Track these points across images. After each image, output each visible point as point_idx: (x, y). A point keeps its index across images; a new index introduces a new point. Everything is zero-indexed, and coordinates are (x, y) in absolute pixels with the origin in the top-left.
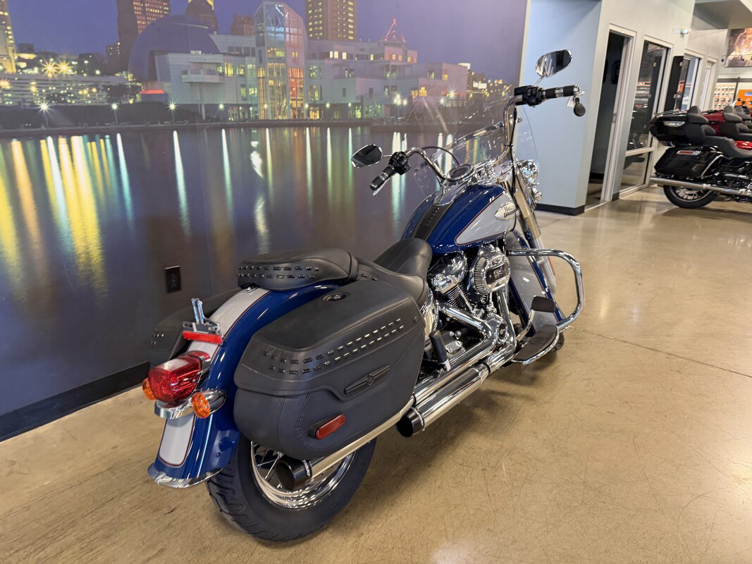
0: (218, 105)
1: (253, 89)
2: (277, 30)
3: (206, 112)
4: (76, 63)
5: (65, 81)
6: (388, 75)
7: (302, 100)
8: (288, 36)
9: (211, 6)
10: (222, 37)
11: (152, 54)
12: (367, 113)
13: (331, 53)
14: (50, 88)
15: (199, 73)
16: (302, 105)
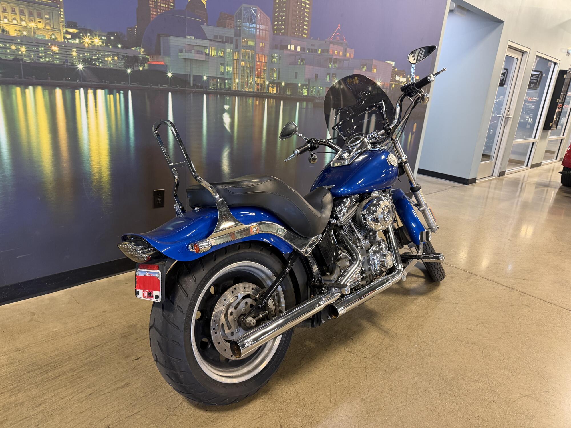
0: (202, 77)
1: (229, 67)
2: (251, 26)
3: (193, 81)
4: (105, 38)
5: (96, 50)
6: (331, 65)
7: (264, 78)
8: (258, 31)
9: (204, 5)
10: (210, 28)
11: (159, 36)
12: (312, 92)
13: (289, 46)
14: (86, 54)
15: (191, 53)
16: (264, 82)
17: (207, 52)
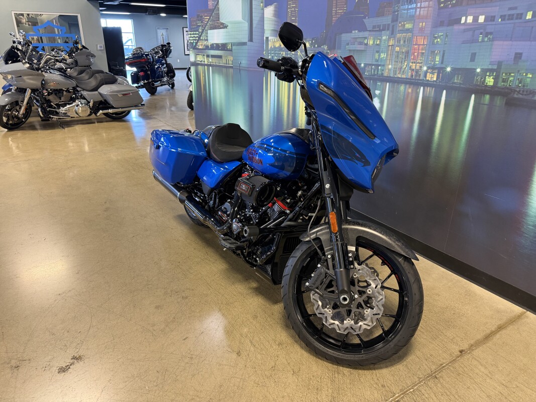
1: (383, 54)
2: (410, 7)
7: (421, 63)
8: (418, 10)
10: (371, 20)
11: (336, 35)
13: (464, 18)
15: (355, 44)
16: (421, 67)
17: (366, 42)
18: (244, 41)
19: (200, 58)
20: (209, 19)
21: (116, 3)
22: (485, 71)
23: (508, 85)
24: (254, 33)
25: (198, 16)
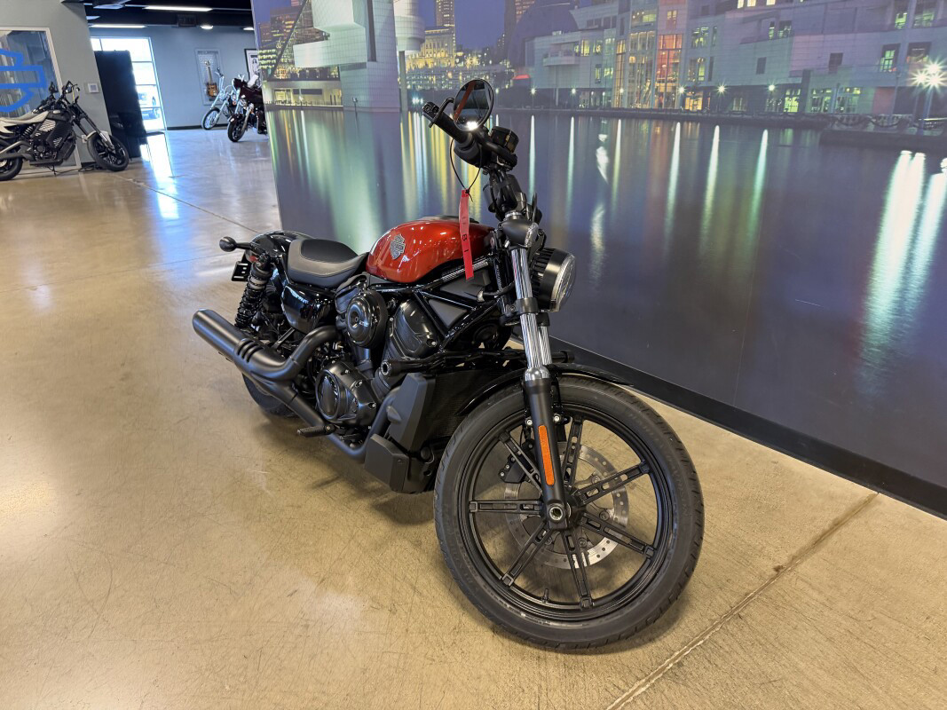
0: (570, 90)
1: (609, 70)
6: (902, 21)
7: (675, 81)
16: (674, 88)
17: (577, 51)
18: (361, 61)
19: (281, 97)
20: (294, 25)
21: (117, 6)
22: (782, 89)
23: (822, 111)
24: (378, 46)
25: (273, 20)
